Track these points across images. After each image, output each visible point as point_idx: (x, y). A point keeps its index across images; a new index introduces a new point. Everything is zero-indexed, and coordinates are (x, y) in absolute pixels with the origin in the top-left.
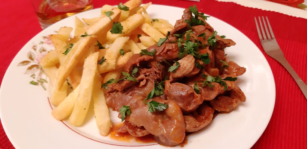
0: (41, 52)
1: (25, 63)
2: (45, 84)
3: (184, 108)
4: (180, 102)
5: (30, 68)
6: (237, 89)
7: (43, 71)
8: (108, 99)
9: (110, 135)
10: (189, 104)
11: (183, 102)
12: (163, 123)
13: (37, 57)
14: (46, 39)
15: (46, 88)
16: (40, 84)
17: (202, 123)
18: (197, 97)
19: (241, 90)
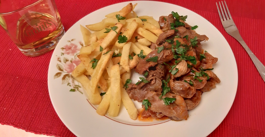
0: (65, 63)
1: (59, 75)
2: (80, 88)
3: (185, 97)
4: (182, 94)
5: (64, 78)
6: (215, 77)
7: (74, 78)
8: (130, 95)
9: (138, 118)
10: (188, 94)
11: (184, 94)
12: (174, 109)
13: (64, 68)
14: (64, 50)
15: (82, 92)
16: (76, 89)
17: (196, 103)
18: (192, 89)
19: (217, 77)
